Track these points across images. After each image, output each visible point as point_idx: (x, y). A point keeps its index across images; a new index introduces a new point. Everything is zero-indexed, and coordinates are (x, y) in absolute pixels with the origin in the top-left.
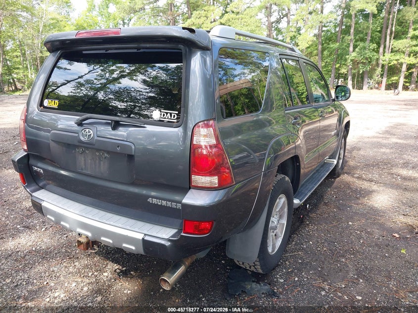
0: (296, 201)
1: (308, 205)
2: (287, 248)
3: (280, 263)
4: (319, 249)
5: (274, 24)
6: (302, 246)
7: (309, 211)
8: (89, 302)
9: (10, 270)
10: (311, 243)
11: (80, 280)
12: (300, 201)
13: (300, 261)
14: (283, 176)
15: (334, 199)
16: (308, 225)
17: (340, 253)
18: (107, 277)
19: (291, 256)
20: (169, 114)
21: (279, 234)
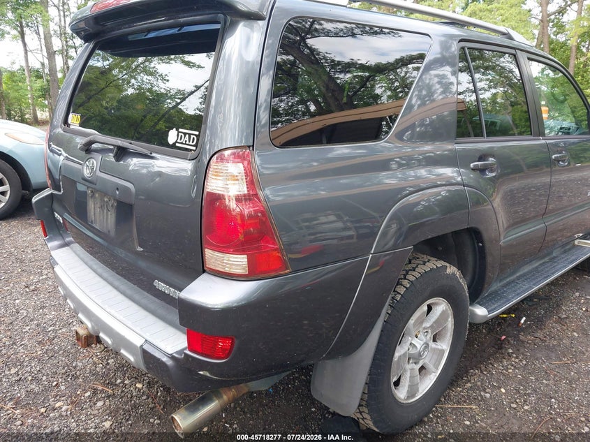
0: (480, 311)
1: (524, 318)
2: (453, 394)
3: (426, 419)
4: (514, 405)
5: (553, 17)
6: (482, 393)
7: (523, 330)
8: (92, 427)
9: (24, 356)
10: (503, 390)
11: (101, 388)
12: (489, 312)
13: (468, 423)
14: (440, 263)
15: (580, 313)
16: (509, 355)
17: (556, 421)
18: (139, 390)
19: (454, 409)
20: (187, 136)
21: (430, 366)
